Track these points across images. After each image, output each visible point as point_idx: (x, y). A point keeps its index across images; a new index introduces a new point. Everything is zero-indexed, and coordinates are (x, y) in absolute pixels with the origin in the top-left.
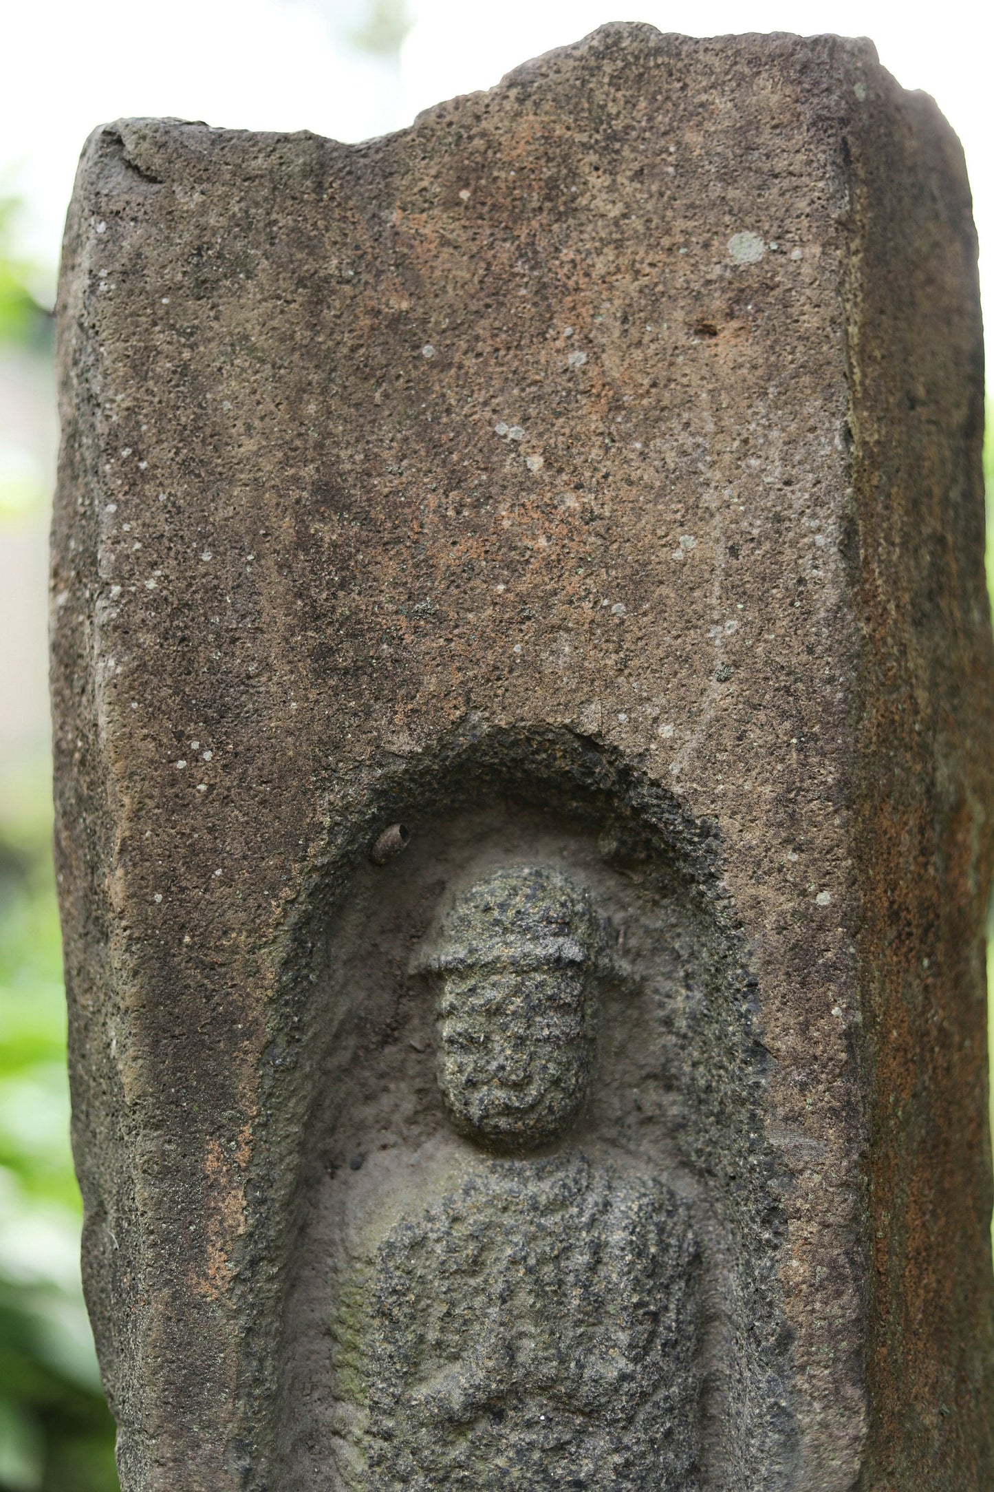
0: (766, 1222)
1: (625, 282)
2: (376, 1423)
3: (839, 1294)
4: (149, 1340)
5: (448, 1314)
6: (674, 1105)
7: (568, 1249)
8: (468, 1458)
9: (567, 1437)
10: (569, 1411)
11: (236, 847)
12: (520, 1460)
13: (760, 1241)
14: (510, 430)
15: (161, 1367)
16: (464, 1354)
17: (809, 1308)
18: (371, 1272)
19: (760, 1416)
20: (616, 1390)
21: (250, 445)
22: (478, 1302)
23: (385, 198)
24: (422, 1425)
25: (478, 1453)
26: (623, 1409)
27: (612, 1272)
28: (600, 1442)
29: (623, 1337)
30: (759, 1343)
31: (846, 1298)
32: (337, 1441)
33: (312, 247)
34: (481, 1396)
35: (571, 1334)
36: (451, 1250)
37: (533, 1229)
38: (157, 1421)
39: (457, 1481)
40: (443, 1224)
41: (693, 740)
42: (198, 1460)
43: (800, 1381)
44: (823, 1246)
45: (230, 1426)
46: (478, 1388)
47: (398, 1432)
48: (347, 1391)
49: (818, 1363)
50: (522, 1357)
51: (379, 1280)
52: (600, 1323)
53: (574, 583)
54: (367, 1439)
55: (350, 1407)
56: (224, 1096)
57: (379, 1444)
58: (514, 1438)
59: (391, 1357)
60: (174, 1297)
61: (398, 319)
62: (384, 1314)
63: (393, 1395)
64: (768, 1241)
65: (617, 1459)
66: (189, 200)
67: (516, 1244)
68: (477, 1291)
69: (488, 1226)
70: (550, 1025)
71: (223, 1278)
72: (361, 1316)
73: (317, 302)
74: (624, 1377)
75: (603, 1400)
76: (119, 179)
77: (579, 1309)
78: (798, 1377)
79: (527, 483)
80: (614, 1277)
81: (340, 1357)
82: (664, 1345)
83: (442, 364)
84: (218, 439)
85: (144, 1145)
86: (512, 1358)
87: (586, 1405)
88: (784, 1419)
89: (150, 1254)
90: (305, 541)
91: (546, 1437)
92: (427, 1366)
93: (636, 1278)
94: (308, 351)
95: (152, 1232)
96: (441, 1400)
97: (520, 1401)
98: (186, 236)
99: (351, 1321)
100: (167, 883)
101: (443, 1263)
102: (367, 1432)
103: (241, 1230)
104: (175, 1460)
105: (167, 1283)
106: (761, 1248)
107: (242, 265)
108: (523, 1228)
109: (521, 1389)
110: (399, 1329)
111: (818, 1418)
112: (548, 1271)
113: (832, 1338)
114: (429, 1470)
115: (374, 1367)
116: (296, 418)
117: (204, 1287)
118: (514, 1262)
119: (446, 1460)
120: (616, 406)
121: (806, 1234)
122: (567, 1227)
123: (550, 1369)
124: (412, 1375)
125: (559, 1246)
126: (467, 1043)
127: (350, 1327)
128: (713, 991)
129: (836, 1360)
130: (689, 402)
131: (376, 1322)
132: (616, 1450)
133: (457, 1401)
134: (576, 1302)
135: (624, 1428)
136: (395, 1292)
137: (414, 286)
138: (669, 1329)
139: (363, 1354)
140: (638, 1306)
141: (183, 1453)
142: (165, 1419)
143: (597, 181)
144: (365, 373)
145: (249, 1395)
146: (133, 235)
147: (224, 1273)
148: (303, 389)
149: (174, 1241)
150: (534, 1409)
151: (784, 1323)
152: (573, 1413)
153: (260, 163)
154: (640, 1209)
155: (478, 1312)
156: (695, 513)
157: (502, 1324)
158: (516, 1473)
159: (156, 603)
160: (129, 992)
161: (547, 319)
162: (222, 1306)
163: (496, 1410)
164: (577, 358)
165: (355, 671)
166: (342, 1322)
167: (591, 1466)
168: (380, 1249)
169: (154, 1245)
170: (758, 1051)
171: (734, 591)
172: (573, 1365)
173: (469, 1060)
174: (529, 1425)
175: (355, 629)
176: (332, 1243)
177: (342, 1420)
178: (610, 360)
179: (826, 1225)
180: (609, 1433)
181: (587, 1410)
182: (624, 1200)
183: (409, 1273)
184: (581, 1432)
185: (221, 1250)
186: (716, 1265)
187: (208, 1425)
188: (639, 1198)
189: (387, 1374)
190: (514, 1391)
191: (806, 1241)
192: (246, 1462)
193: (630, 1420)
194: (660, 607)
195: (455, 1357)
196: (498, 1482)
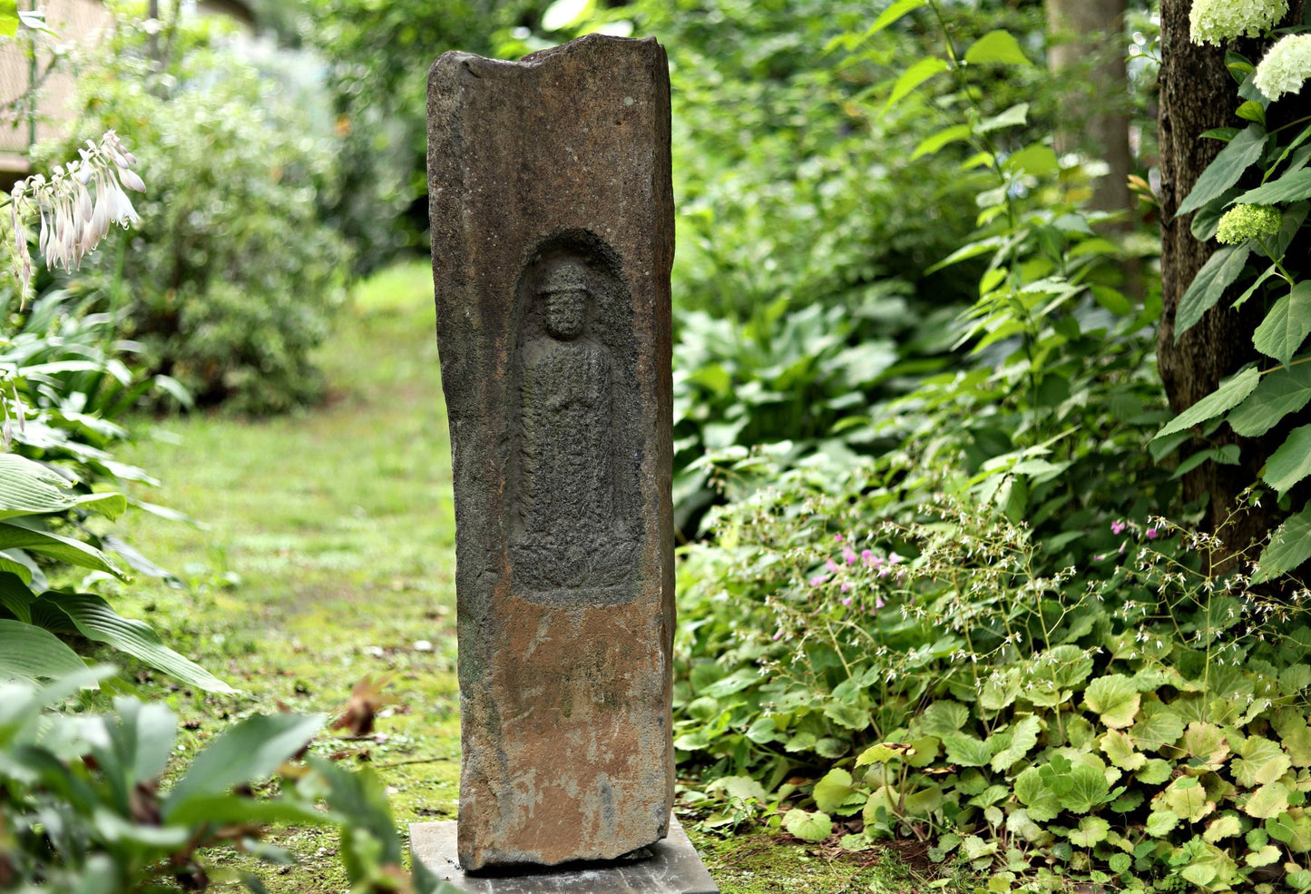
0: (633, 356)
1: (597, 109)
2: (536, 411)
5: (554, 383)
6: (602, 328)
7: (582, 365)
8: (560, 419)
9: (584, 413)
11: (502, 260)
12: (573, 419)
14: (569, 149)
15: (485, 398)
16: (558, 393)
17: (644, 377)
18: (533, 372)
19: (631, 405)
20: (595, 400)
21: (505, 152)
22: (561, 379)
23: (537, 84)
24: (548, 411)
25: (562, 418)
26: (597, 405)
27: (593, 371)
28: (591, 415)
29: (596, 387)
30: (630, 387)
31: (652, 375)
33: (520, 98)
34: (563, 402)
35: (585, 386)
36: (554, 366)
37: (574, 359)
38: (484, 413)
39: (557, 426)
40: (551, 359)
41: (615, 233)
44: (648, 362)
45: (503, 413)
47: (542, 413)
49: (647, 391)
50: (573, 393)
51: (535, 374)
52: (591, 384)
53: (586, 190)
54: (533, 416)
56: (501, 326)
58: (571, 414)
59: (539, 394)
60: (489, 379)
61: (541, 119)
62: (538, 383)
63: (541, 403)
64: (633, 361)
65: (596, 418)
66: (488, 83)
67: (570, 364)
68: (561, 376)
69: (563, 359)
70: (579, 307)
72: (531, 384)
73: (521, 114)
74: (597, 398)
75: (592, 403)
76: (467, 76)
77: (586, 380)
78: (641, 395)
79: (573, 164)
82: (605, 389)
83: (552, 131)
84: (497, 150)
85: (480, 340)
86: (571, 393)
88: (638, 405)
89: (482, 369)
90: (520, 179)
91: (579, 413)
92: (549, 396)
94: (519, 127)
96: (553, 404)
97: (573, 404)
98: (487, 94)
100: (486, 270)
101: (552, 369)
102: (533, 414)
103: (505, 361)
105: (487, 376)
106: (631, 362)
107: (502, 102)
108: (571, 359)
110: (542, 387)
112: (578, 370)
113: (650, 385)
114: (551, 423)
116: (517, 145)
117: (496, 376)
118: (570, 368)
119: (554, 420)
120: (596, 143)
121: (643, 358)
122: (582, 359)
123: (580, 395)
124: (545, 399)
125: (580, 364)
126: (558, 311)
128: (617, 297)
129: (651, 390)
130: (614, 143)
131: (535, 385)
132: (595, 416)
133: (558, 404)
134: (585, 378)
135: (597, 410)
136: (540, 376)
137: (545, 109)
139: (532, 394)
140: (599, 379)
143: (591, 80)
144: (533, 133)
146: (473, 93)
147: (501, 373)
148: (518, 137)
150: (576, 406)
151: (638, 381)
152: (585, 407)
153: (506, 74)
154: (597, 354)
155: (561, 382)
156: (616, 173)
157: (568, 384)
158: (572, 422)
159: (482, 195)
160: (476, 299)
161: (577, 119)
162: (501, 381)
163: (567, 407)
164: (586, 130)
165: (533, 214)
167: (590, 421)
168: (536, 366)
170: (631, 312)
171: (626, 194)
172: (585, 394)
173: (559, 316)
174: (575, 410)
175: (532, 203)
178: (594, 130)
179: (648, 356)
180: (594, 412)
181: (589, 406)
182: (593, 352)
183: (544, 372)
184: (587, 412)
185: (500, 367)
188: (596, 352)
189: (539, 398)
190: (572, 402)
191: (643, 360)
192: (507, 422)
193: (598, 408)
194: (607, 198)
195: (556, 394)
196: (568, 425)
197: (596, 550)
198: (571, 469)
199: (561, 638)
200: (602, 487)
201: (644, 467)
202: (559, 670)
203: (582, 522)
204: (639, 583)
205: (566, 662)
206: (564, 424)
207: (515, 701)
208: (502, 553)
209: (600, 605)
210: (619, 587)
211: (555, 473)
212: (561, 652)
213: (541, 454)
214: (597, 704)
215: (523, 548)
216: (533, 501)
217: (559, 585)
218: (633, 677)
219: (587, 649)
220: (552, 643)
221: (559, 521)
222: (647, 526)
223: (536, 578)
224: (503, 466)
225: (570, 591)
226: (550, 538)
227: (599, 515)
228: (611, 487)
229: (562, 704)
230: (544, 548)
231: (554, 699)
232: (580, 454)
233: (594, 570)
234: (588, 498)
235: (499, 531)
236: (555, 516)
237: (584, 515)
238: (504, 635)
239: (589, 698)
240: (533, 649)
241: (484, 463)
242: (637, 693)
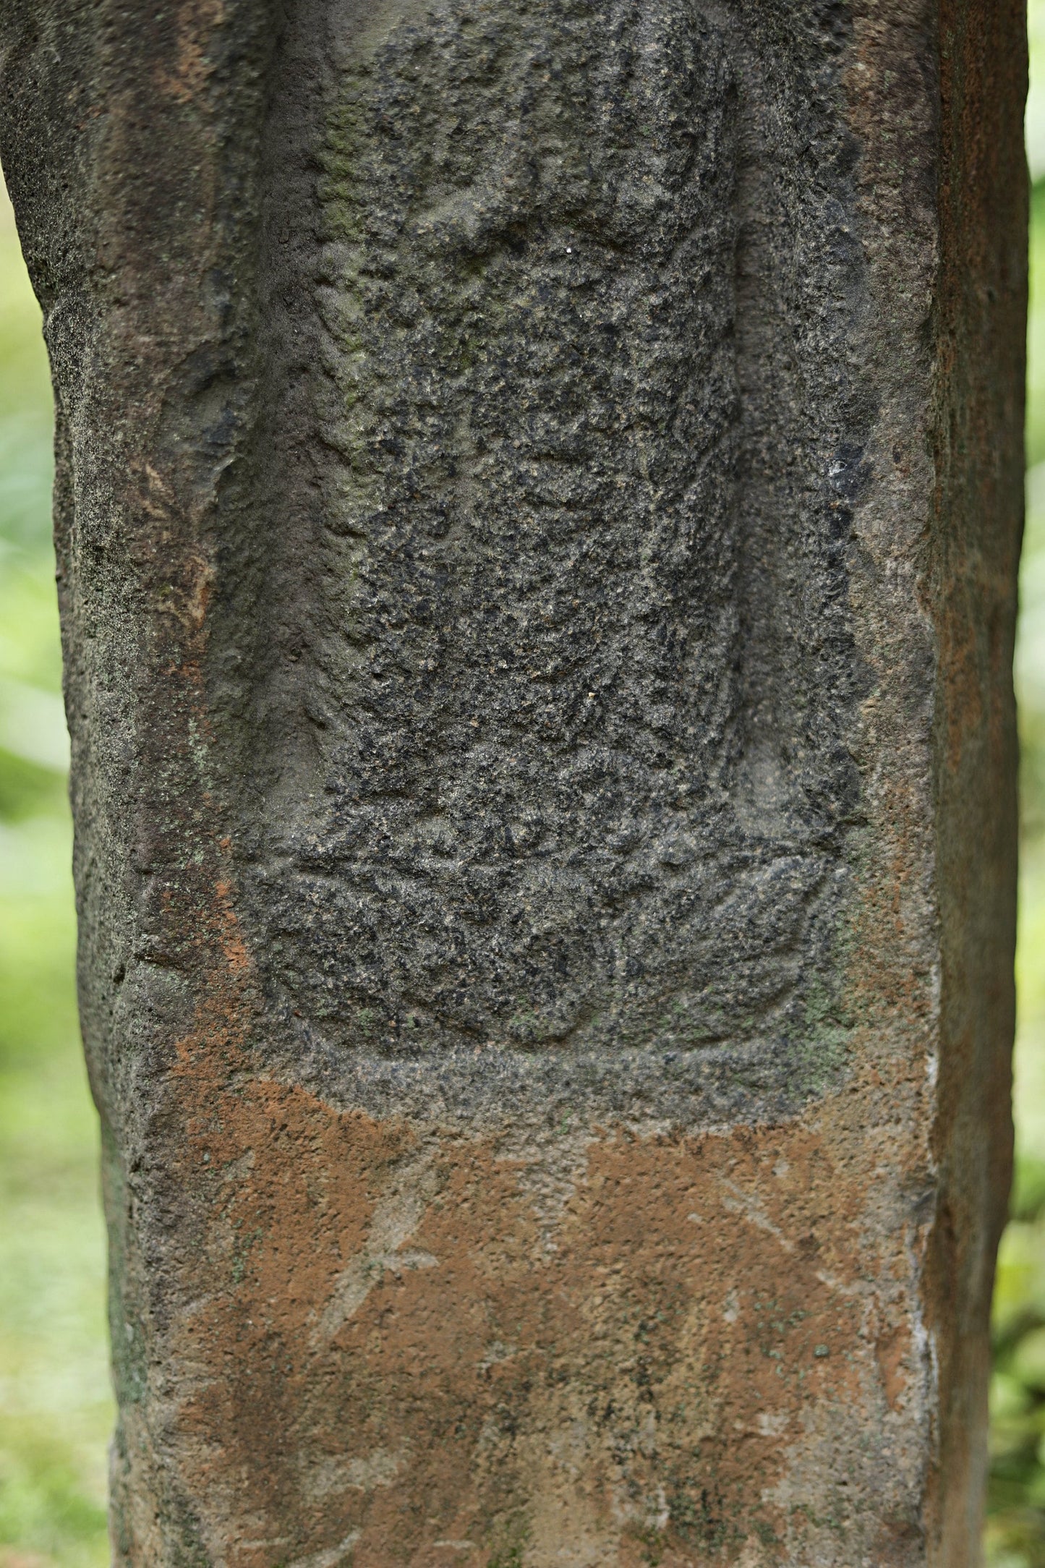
0: (826, 24)
2: (374, 259)
3: (910, 103)
4: (107, 152)
5: (458, 130)
7: (597, 57)
8: (483, 298)
9: (597, 275)
10: (599, 243)
12: (544, 300)
13: (817, 47)
15: (122, 184)
16: (477, 178)
17: (876, 118)
18: (366, 83)
19: (817, 249)
20: (653, 219)
22: (494, 115)
24: (431, 256)
25: (494, 292)
26: (661, 242)
27: (647, 89)
28: (634, 283)
29: (658, 163)
30: (814, 164)
31: (917, 107)
32: (325, 291)
34: (500, 220)
35: (601, 155)
36: (463, 55)
37: (556, 33)
38: (118, 250)
39: (471, 325)
40: (451, 27)
42: (168, 296)
43: (866, 202)
44: (893, 48)
45: (207, 253)
46: (496, 211)
47: (401, 268)
48: (337, 227)
49: (886, 181)
50: (546, 177)
51: (376, 91)
52: (633, 146)
54: (363, 281)
55: (341, 247)
57: (375, 286)
58: (536, 273)
59: (393, 178)
60: (140, 98)
62: (384, 129)
63: (396, 222)
64: (828, 44)
65: (654, 300)
67: (539, 47)
68: (493, 103)
69: (504, 28)
71: (198, 75)
72: (353, 136)
74: (661, 205)
75: (639, 230)
77: (610, 126)
78: (863, 198)
80: (648, 93)
81: (328, 189)
82: (703, 176)
86: (536, 177)
87: (620, 234)
88: (847, 246)
89: (107, 50)
91: (573, 273)
92: (434, 192)
93: (673, 93)
95: (109, 24)
96: (453, 227)
97: (544, 229)
99: (341, 144)
101: (453, 69)
102: (364, 272)
103: (219, 19)
104: (140, 297)
105: (130, 83)
106: (819, 53)
108: (545, 32)
109: (544, 215)
110: (402, 146)
111: (887, 244)
112: (575, 80)
113: (903, 152)
114: (439, 310)
115: (371, 193)
117: (175, 86)
118: (537, 66)
119: (458, 300)
121: (873, 33)
122: (594, 34)
123: (579, 189)
124: (417, 201)
125: (586, 53)
127: (340, 152)
129: (907, 177)
131: (373, 142)
132: (653, 290)
133: (471, 226)
134: (606, 118)
135: (662, 265)
136: (396, 102)
138: (708, 158)
139: (358, 180)
140: (678, 124)
141: (150, 288)
142: (129, 248)
145: (229, 217)
147: (198, 69)
149: (136, 32)
150: (559, 241)
151: (847, 137)
152: (604, 246)
154: (674, 21)
155: (494, 127)
157: (524, 137)
158: (539, 313)
162: (196, 109)
163: (516, 240)
166: (329, 147)
167: (624, 309)
168: (377, 55)
169: (111, 40)
172: (605, 186)
174: (554, 258)
176: (314, 62)
177: (330, 263)
179: (895, 24)
180: (644, 270)
181: (620, 241)
182: (654, 13)
183: (413, 80)
184: (612, 270)
185: (195, 42)
186: (753, 102)
187: (182, 253)
188: (671, 12)
189: (388, 200)
190: (536, 217)
191: (875, 43)
192: (226, 298)
193: (668, 255)
195: (467, 183)
196: (519, 324)
197: (645, 886)
198: (532, 522)
199: (478, 1258)
200: (679, 608)
201: (867, 525)
202: (469, 1388)
203: (584, 760)
204: (836, 1036)
205: (503, 1357)
206: (502, 313)
207: (277, 1505)
208: (205, 889)
209: (659, 1128)
210: (746, 1051)
211: (456, 541)
212: (478, 1315)
213: (393, 449)
214: (635, 1531)
215: (310, 864)
216: (359, 662)
217: (473, 1033)
218: (795, 1429)
219: (593, 1308)
220: (441, 1280)
221: (478, 753)
222: (874, 788)
223: (365, 999)
224: (206, 494)
225: (526, 1062)
226: (437, 828)
227: (664, 733)
228: (727, 619)
229: (481, 1525)
230: (406, 869)
231: (448, 1505)
232: (574, 457)
233: (637, 971)
234: (612, 654)
235: (192, 788)
236: (457, 732)
237: (592, 728)
238: (223, 1238)
239: (603, 1507)
240: (353, 1299)
241: (120, 483)
242: (813, 1496)
